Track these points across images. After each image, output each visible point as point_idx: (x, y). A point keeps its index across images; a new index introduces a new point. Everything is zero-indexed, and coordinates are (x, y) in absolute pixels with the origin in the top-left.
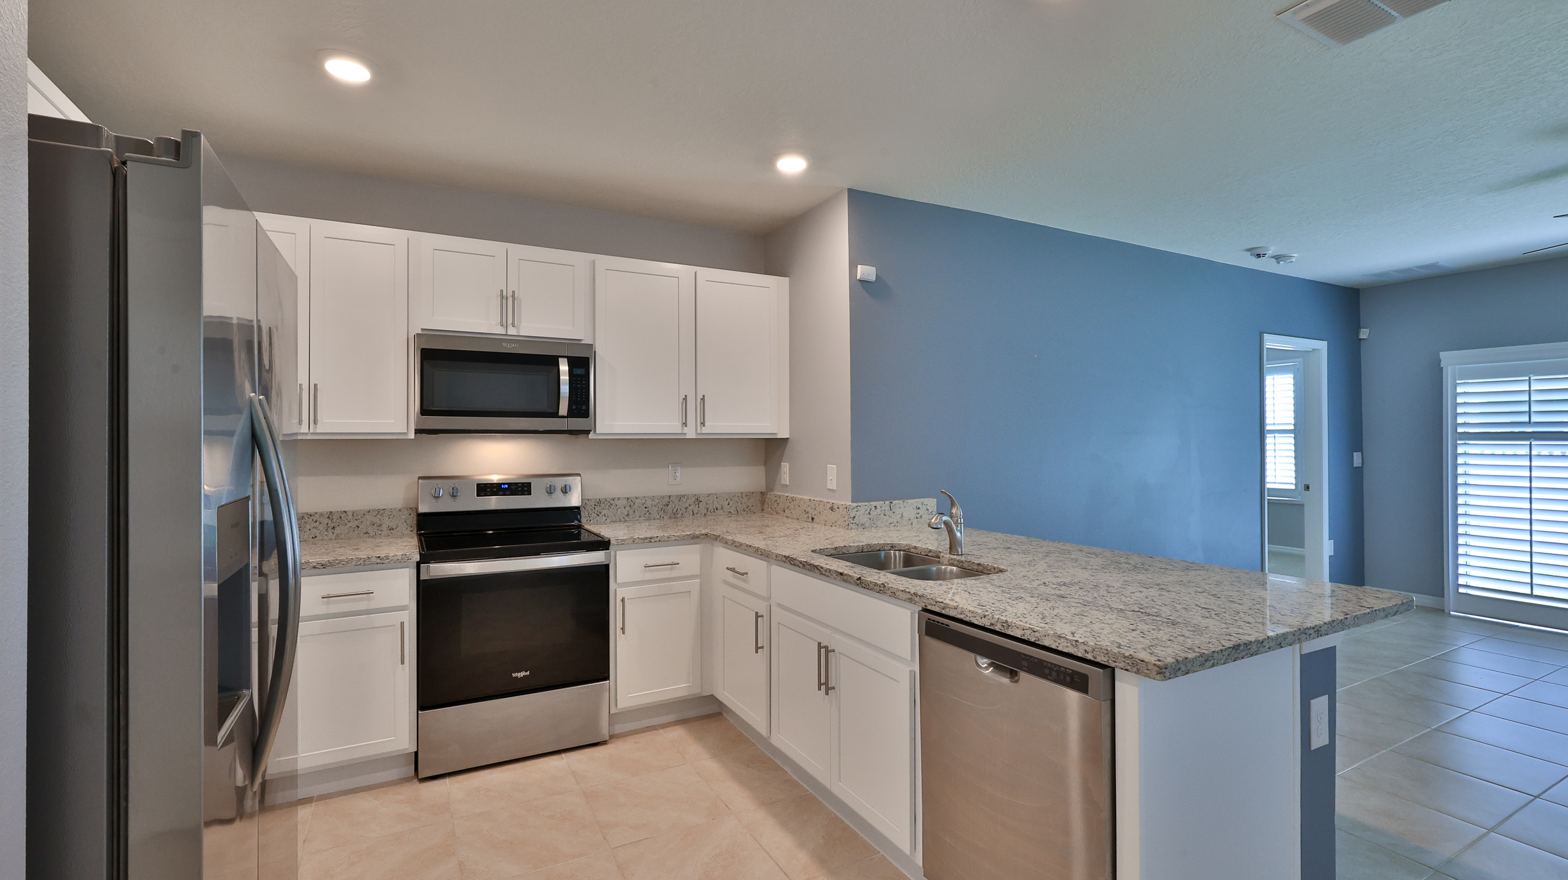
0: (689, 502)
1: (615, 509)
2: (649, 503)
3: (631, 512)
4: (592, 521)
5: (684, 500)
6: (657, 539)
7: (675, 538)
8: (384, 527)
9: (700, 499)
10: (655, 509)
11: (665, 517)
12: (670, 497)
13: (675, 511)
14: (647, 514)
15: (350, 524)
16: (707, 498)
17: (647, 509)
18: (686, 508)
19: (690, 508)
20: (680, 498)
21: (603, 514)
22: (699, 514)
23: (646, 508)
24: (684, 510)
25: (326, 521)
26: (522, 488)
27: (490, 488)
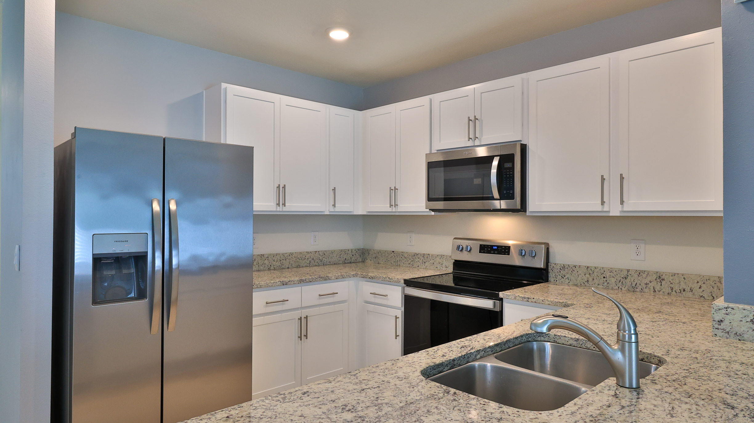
0: (649, 279)
1: (577, 274)
2: (608, 274)
3: (590, 279)
4: (558, 282)
5: (644, 276)
6: (534, 300)
7: (549, 303)
8: (444, 265)
9: (663, 277)
10: (613, 280)
11: (623, 289)
12: (628, 271)
13: (634, 285)
14: (606, 284)
15: (430, 262)
16: (671, 278)
17: (605, 279)
18: (646, 284)
19: (650, 284)
20: (640, 273)
21: (566, 277)
22: (661, 293)
23: (604, 277)
24: (645, 286)
25: (422, 258)
26: (505, 250)
27: (486, 248)
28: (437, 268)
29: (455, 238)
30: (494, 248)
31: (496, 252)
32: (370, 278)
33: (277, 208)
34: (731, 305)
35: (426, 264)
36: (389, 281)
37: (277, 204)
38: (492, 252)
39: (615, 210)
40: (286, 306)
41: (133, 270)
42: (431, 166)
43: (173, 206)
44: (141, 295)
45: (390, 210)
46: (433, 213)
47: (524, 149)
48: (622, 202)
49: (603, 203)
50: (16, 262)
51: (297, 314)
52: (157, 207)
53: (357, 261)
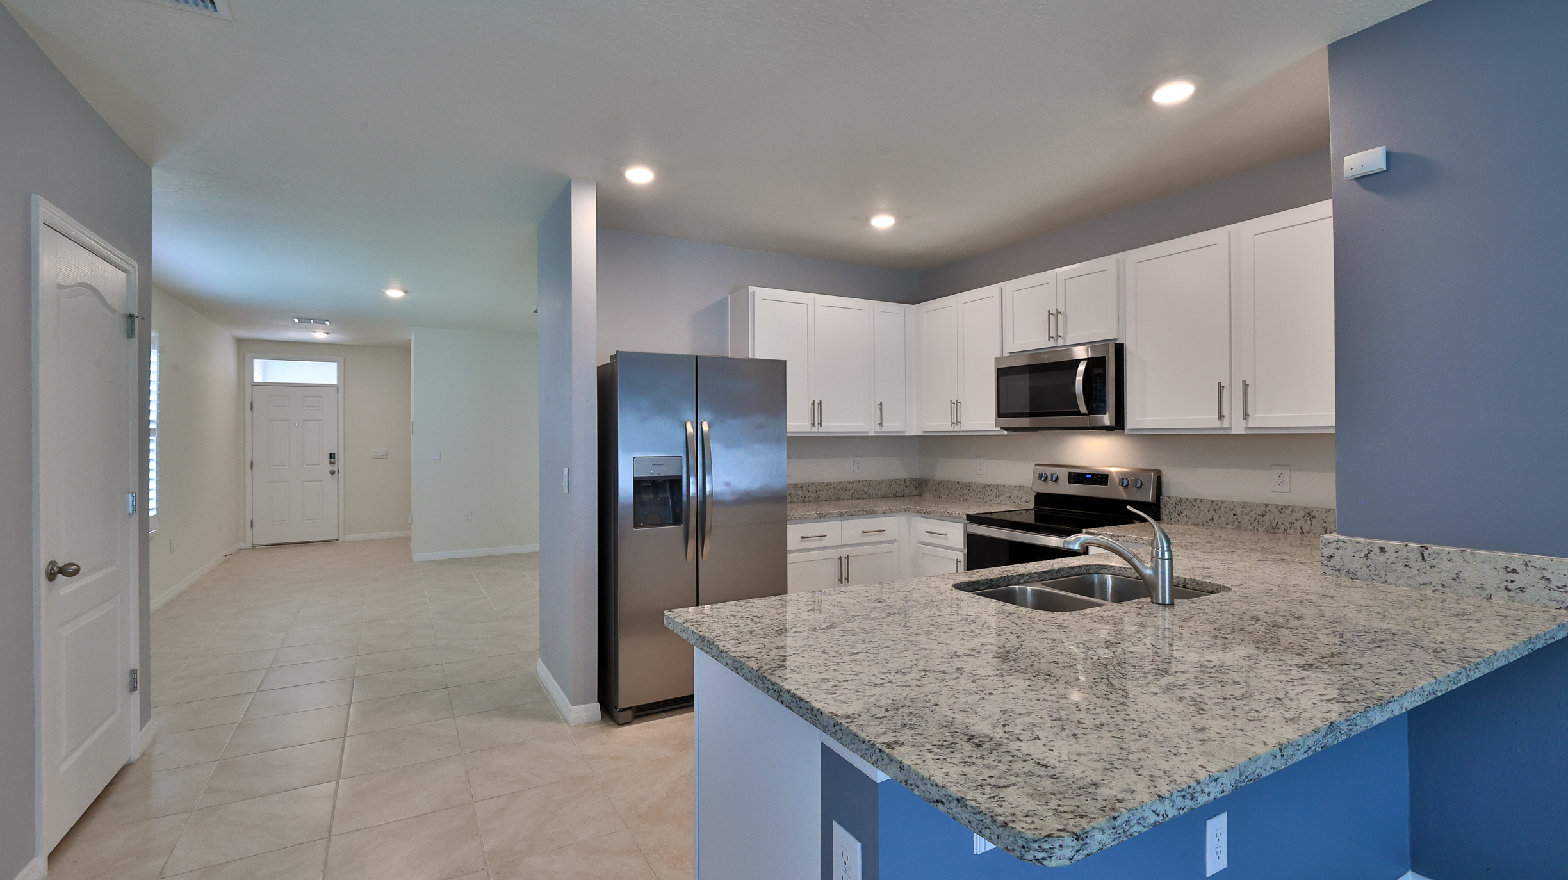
0: (1295, 516)
1: (1197, 511)
2: (1239, 510)
3: (1216, 517)
4: (1172, 520)
5: (1288, 512)
6: (1125, 539)
8: (1023, 500)
9: (1314, 514)
10: (1246, 518)
11: (1260, 529)
12: (1267, 506)
13: (1274, 525)
14: (1236, 523)
15: (1006, 495)
16: (1326, 515)
17: (1235, 517)
18: (1291, 523)
19: (1296, 523)
20: (1282, 509)
21: (1183, 514)
22: (1311, 534)
23: (1234, 515)
24: (1289, 526)
25: (996, 491)
26: (1101, 479)
27: (1078, 477)
28: (1014, 502)
29: (1036, 465)
30: (1087, 476)
31: (1090, 482)
32: (925, 513)
33: (812, 429)
34: (1342, 538)
35: (1001, 498)
36: (950, 518)
37: (812, 424)
38: (1085, 482)
39: (1239, 428)
40: (825, 542)
41: (668, 495)
42: (1003, 373)
43: (705, 427)
44: (677, 520)
45: (951, 429)
46: (1006, 433)
47: (1120, 349)
48: (1246, 416)
49: (1221, 417)
50: (565, 483)
51: (837, 553)
52: (690, 428)
53: (913, 494)
